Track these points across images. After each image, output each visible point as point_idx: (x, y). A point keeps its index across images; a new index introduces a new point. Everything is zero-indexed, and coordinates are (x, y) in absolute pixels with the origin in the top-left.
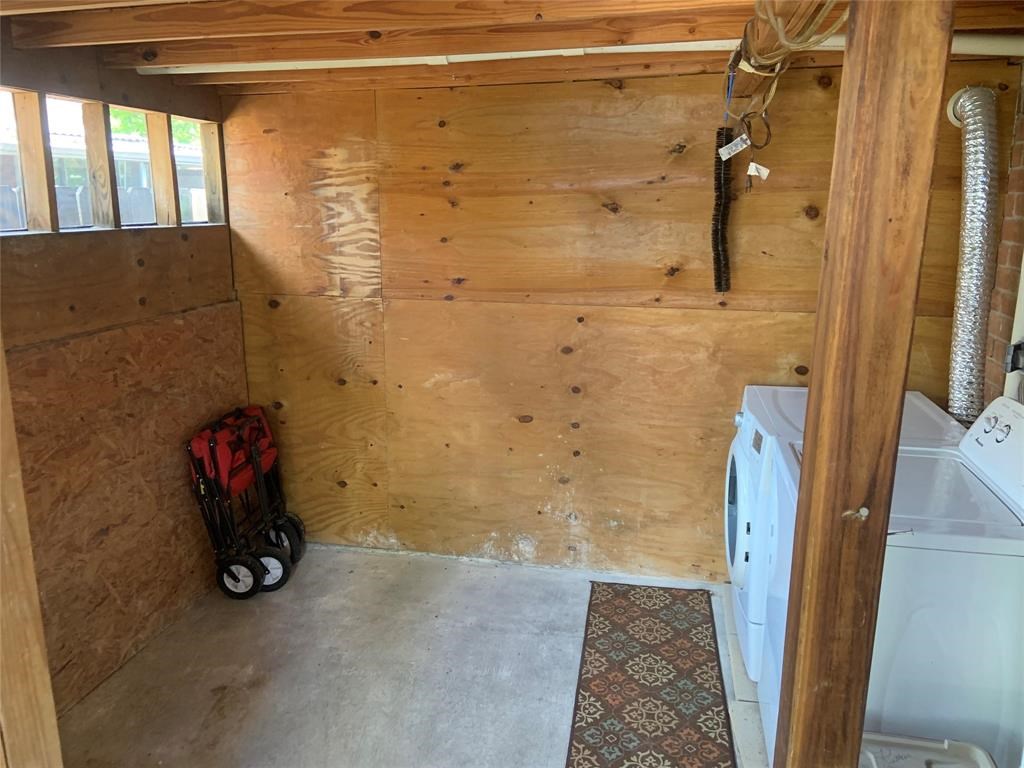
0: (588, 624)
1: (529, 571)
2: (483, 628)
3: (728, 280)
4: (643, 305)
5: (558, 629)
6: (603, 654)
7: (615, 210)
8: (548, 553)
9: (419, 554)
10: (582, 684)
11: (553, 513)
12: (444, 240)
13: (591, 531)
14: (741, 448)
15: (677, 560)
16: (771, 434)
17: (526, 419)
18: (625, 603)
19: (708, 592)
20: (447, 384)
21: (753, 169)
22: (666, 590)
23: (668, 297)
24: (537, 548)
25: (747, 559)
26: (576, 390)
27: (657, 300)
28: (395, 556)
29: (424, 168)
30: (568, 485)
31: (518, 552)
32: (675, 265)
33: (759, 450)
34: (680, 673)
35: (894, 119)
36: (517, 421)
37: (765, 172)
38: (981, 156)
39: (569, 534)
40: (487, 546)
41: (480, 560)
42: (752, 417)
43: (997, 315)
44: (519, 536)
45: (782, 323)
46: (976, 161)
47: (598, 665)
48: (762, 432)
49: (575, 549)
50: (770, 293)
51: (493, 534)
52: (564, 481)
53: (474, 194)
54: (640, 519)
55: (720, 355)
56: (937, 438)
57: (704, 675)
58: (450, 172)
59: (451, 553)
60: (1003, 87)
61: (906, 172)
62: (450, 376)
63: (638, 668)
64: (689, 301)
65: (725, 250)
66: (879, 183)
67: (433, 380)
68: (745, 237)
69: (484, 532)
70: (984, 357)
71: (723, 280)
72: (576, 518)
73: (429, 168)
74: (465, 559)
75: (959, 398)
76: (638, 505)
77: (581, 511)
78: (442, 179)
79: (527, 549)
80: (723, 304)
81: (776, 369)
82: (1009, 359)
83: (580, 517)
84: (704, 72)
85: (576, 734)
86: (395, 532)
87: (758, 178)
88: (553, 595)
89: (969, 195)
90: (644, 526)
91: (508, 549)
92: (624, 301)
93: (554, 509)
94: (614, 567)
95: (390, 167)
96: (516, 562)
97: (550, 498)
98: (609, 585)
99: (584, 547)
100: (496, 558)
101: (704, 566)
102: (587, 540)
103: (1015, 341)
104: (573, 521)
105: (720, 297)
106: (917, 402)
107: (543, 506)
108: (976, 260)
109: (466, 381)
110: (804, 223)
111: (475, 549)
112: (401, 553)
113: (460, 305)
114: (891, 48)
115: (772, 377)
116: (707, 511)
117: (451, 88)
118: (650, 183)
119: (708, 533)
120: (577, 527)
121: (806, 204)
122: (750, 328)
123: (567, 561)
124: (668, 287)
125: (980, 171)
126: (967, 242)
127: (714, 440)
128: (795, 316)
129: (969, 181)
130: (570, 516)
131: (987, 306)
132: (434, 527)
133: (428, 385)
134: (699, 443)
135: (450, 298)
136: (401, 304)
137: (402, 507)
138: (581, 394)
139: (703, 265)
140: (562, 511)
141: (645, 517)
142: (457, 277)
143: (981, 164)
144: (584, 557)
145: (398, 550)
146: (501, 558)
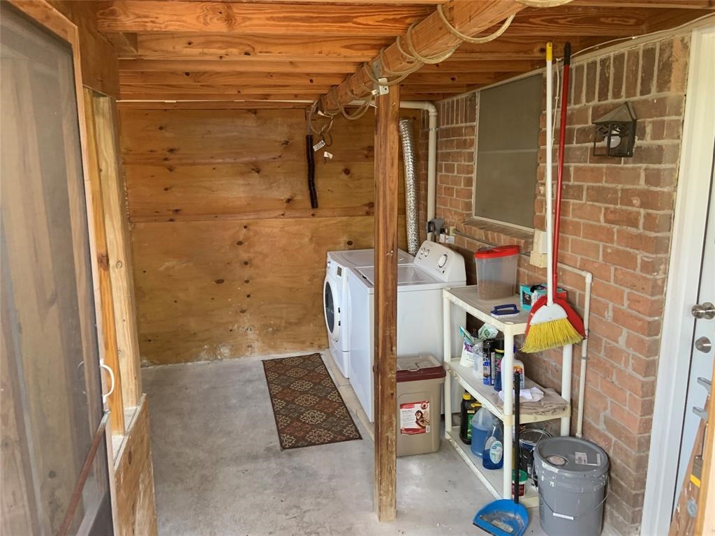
0: (267, 377)
1: (227, 362)
2: (214, 388)
3: (317, 203)
4: (276, 217)
5: (253, 381)
6: (278, 385)
7: (258, 172)
8: (236, 352)
9: (161, 366)
10: (272, 397)
11: (238, 330)
12: (166, 189)
13: (259, 335)
14: (331, 278)
15: (303, 342)
16: (345, 266)
17: (220, 282)
18: (282, 366)
19: (319, 354)
20: (173, 267)
21: (326, 154)
22: (299, 357)
23: (287, 213)
24: (231, 350)
25: (339, 325)
26: (246, 263)
27: (283, 215)
28: (147, 370)
29: (151, 151)
30: (245, 314)
31: (220, 354)
32: (289, 198)
33: (340, 275)
34: (315, 384)
35: (388, 152)
36: (215, 283)
37: (331, 156)
38: (409, 148)
39: (247, 339)
40: (203, 354)
41: (199, 362)
42: (335, 262)
43: (422, 212)
44: (220, 346)
45: (340, 222)
46: (408, 149)
47: (277, 389)
48: (341, 267)
49: (251, 347)
50: (333, 208)
51: (206, 347)
52: (243, 312)
53: (182, 165)
54: (283, 325)
55: (314, 239)
56: (406, 261)
57: (326, 382)
58: (167, 153)
59: (181, 362)
60: (415, 119)
61: (392, 165)
62: (175, 263)
63: (296, 386)
64: (297, 215)
65: (314, 189)
66: (387, 167)
67: (165, 266)
68: (320, 183)
69: (200, 346)
70: (419, 229)
71: (314, 204)
72: (251, 330)
73: (156, 151)
74: (190, 364)
75: (412, 247)
76: (282, 318)
77: (253, 326)
78: (163, 157)
79: (225, 351)
80: (313, 215)
81: (339, 243)
82: (427, 228)
83: (253, 329)
84: (294, 108)
85: (276, 413)
86: (146, 356)
87: (328, 158)
88: (244, 369)
89: (407, 164)
90: (285, 328)
91: (215, 354)
92: (267, 216)
93: (238, 327)
94: (272, 352)
95: (131, 150)
96: (219, 360)
97: (237, 322)
98: (272, 360)
99: (256, 345)
100: (208, 360)
101: (316, 343)
102: (257, 340)
103: (428, 221)
104: (249, 332)
105: (312, 212)
106: (401, 252)
107: (233, 327)
108: (412, 190)
109: (184, 265)
110: (344, 176)
111: (195, 357)
112: (150, 367)
113: (177, 224)
114: (386, 135)
115: (338, 247)
116: (314, 315)
117: (165, 110)
118: (274, 158)
119: (316, 326)
120: (252, 335)
121: (344, 168)
122: (326, 225)
123: (247, 354)
124: (287, 208)
125: (409, 154)
126: (408, 183)
127: (315, 280)
128: (344, 219)
129: (406, 158)
130: (247, 329)
131: (418, 208)
132: (170, 349)
133: (162, 269)
134: (308, 282)
135: (172, 220)
136: (142, 225)
137: (150, 341)
138: (248, 266)
139: (303, 197)
140: (243, 328)
141: (286, 323)
142: (175, 209)
143: (408, 141)
144: (256, 350)
145: (148, 366)
146: (211, 359)
